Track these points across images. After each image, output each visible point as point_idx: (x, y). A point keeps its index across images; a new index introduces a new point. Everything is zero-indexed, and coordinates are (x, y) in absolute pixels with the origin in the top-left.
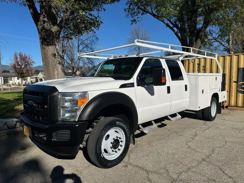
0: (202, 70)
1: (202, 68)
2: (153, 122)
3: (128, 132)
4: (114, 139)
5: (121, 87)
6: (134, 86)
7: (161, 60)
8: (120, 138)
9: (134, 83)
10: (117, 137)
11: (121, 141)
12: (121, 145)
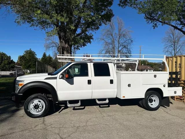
0: (178, 67)
1: (178, 66)
2: (80, 101)
3: (47, 103)
4: (35, 104)
5: (46, 79)
6: (57, 79)
7: (88, 63)
8: (39, 105)
9: (57, 77)
10: (37, 104)
11: (40, 106)
12: (40, 108)
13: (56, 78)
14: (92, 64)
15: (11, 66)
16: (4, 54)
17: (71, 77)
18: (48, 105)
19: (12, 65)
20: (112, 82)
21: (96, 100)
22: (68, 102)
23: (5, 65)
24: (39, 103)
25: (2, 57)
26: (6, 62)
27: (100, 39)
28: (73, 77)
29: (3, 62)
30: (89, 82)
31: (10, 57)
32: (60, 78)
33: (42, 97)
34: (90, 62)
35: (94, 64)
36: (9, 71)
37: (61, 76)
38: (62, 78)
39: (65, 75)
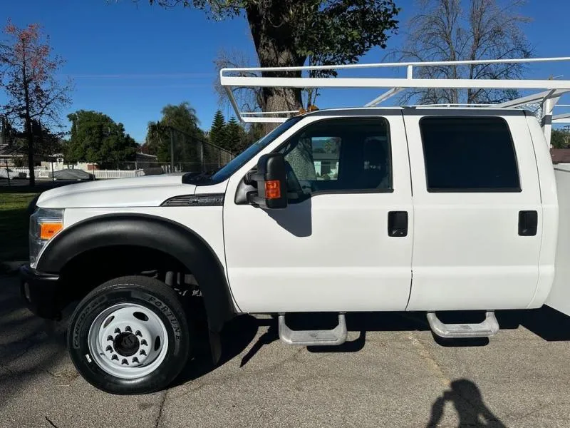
2: (342, 318)
3: (175, 325)
4: (118, 330)
5: (169, 202)
6: (222, 204)
7: (391, 119)
8: (139, 333)
9: (224, 195)
10: (129, 328)
11: (144, 342)
12: (143, 352)
13: (218, 200)
14: (414, 121)
15: (127, 155)
16: (106, 119)
17: (295, 196)
18: (183, 339)
19: (129, 150)
20: (528, 223)
21: (431, 317)
22: (281, 319)
23: (110, 150)
24: (136, 326)
25: (101, 127)
26: (112, 143)
27: (403, 54)
28: (309, 196)
29: (104, 141)
30: (398, 224)
31: (120, 128)
32: (239, 198)
33: (153, 294)
34: (402, 113)
35: (423, 123)
36: (121, 169)
37: (246, 189)
38: (250, 200)
39: (262, 186)
